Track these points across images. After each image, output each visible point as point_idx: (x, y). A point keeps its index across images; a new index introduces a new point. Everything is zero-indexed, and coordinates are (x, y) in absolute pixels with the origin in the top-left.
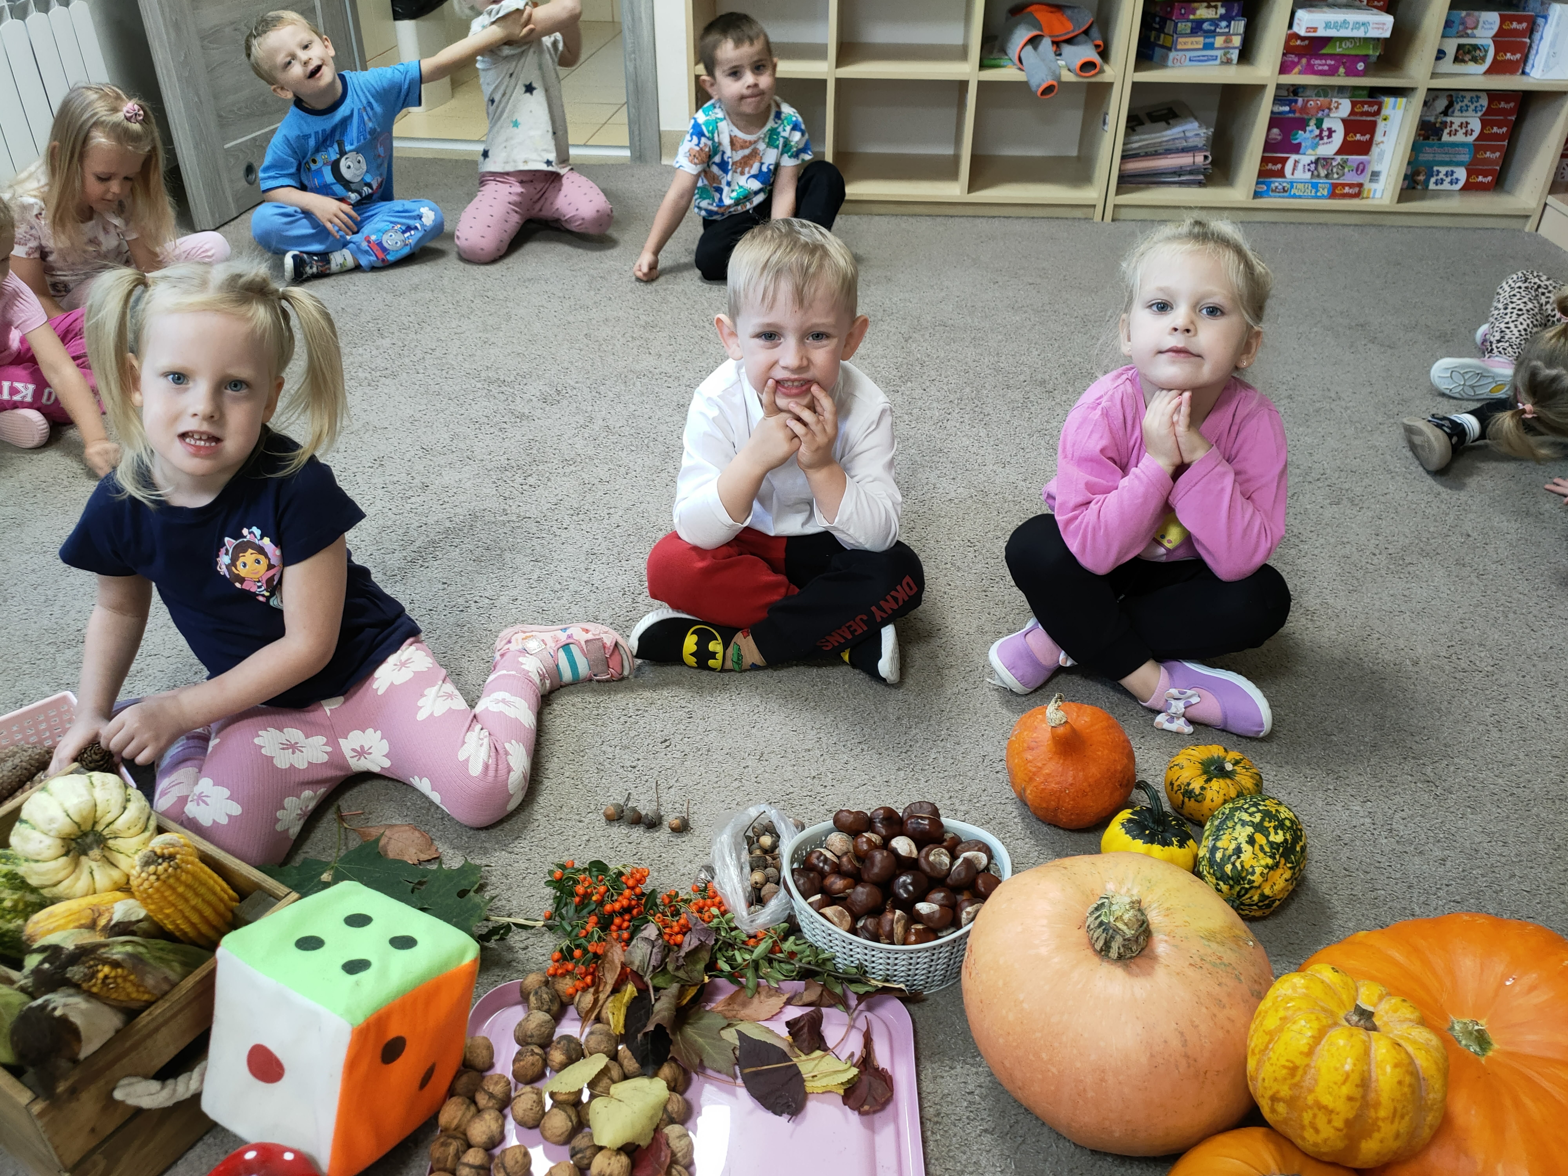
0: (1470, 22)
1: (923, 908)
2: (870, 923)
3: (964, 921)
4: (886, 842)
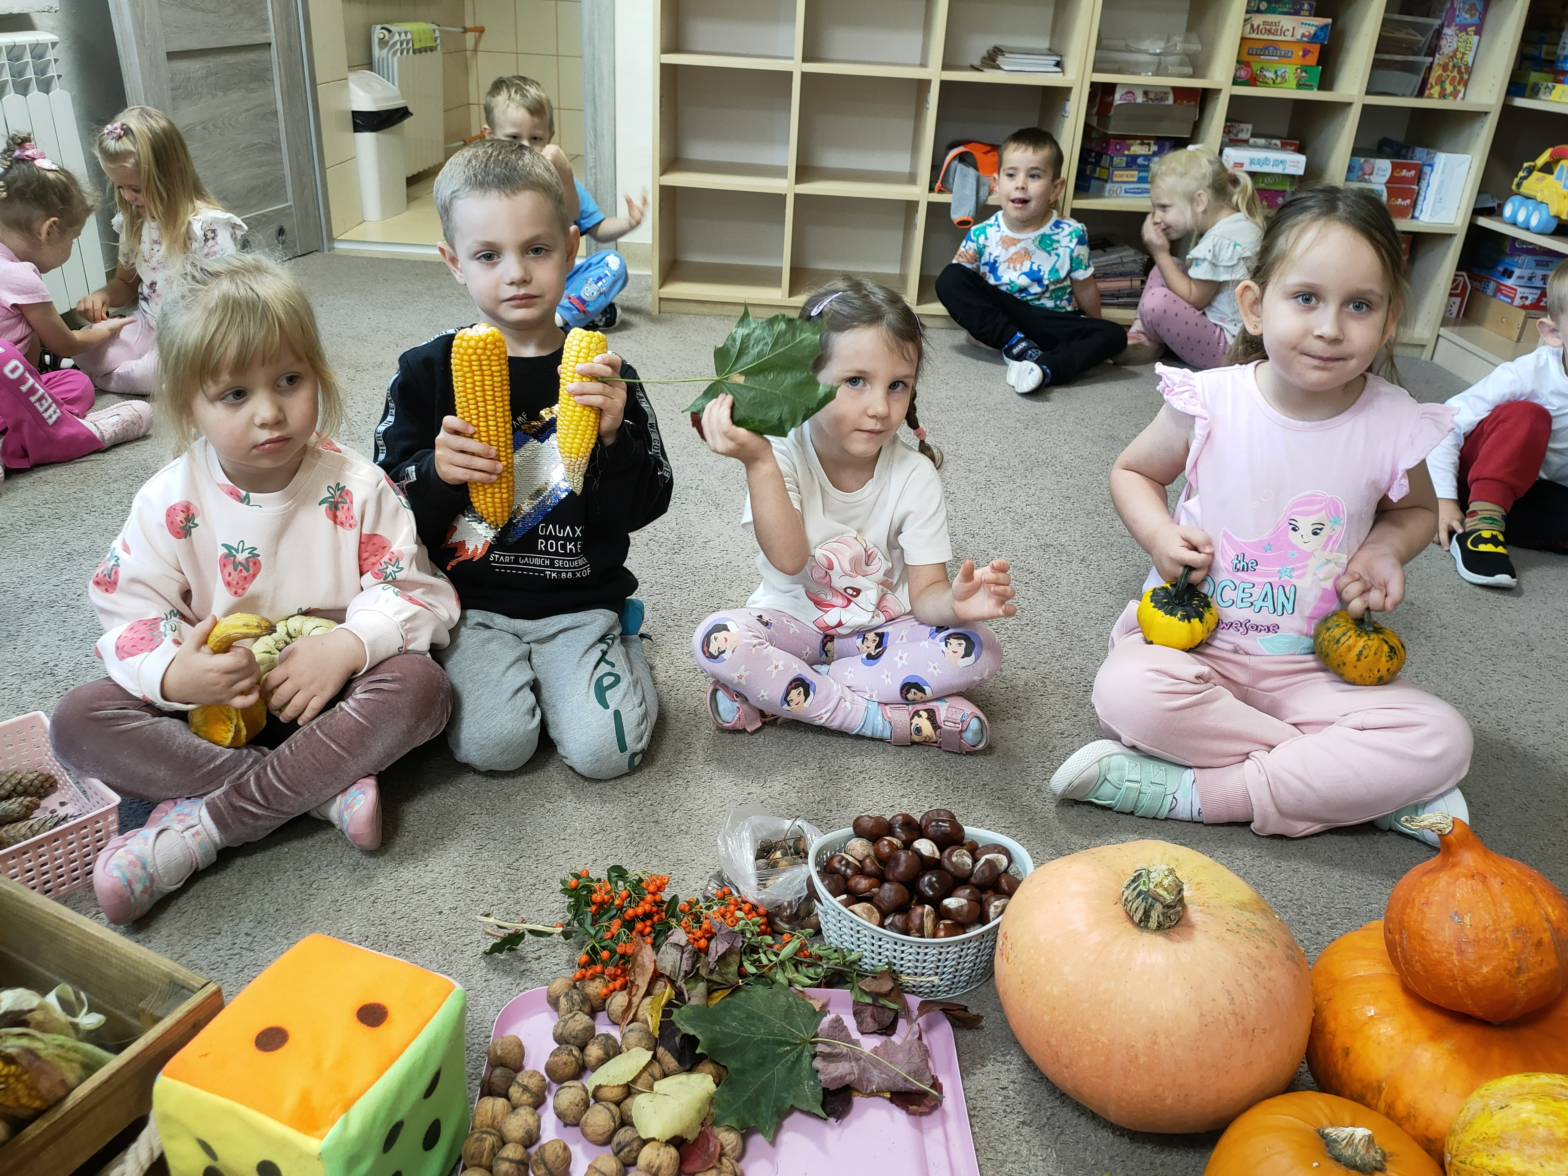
0: (1368, 168)
1: (951, 903)
2: (898, 919)
3: (992, 915)
4: (907, 845)
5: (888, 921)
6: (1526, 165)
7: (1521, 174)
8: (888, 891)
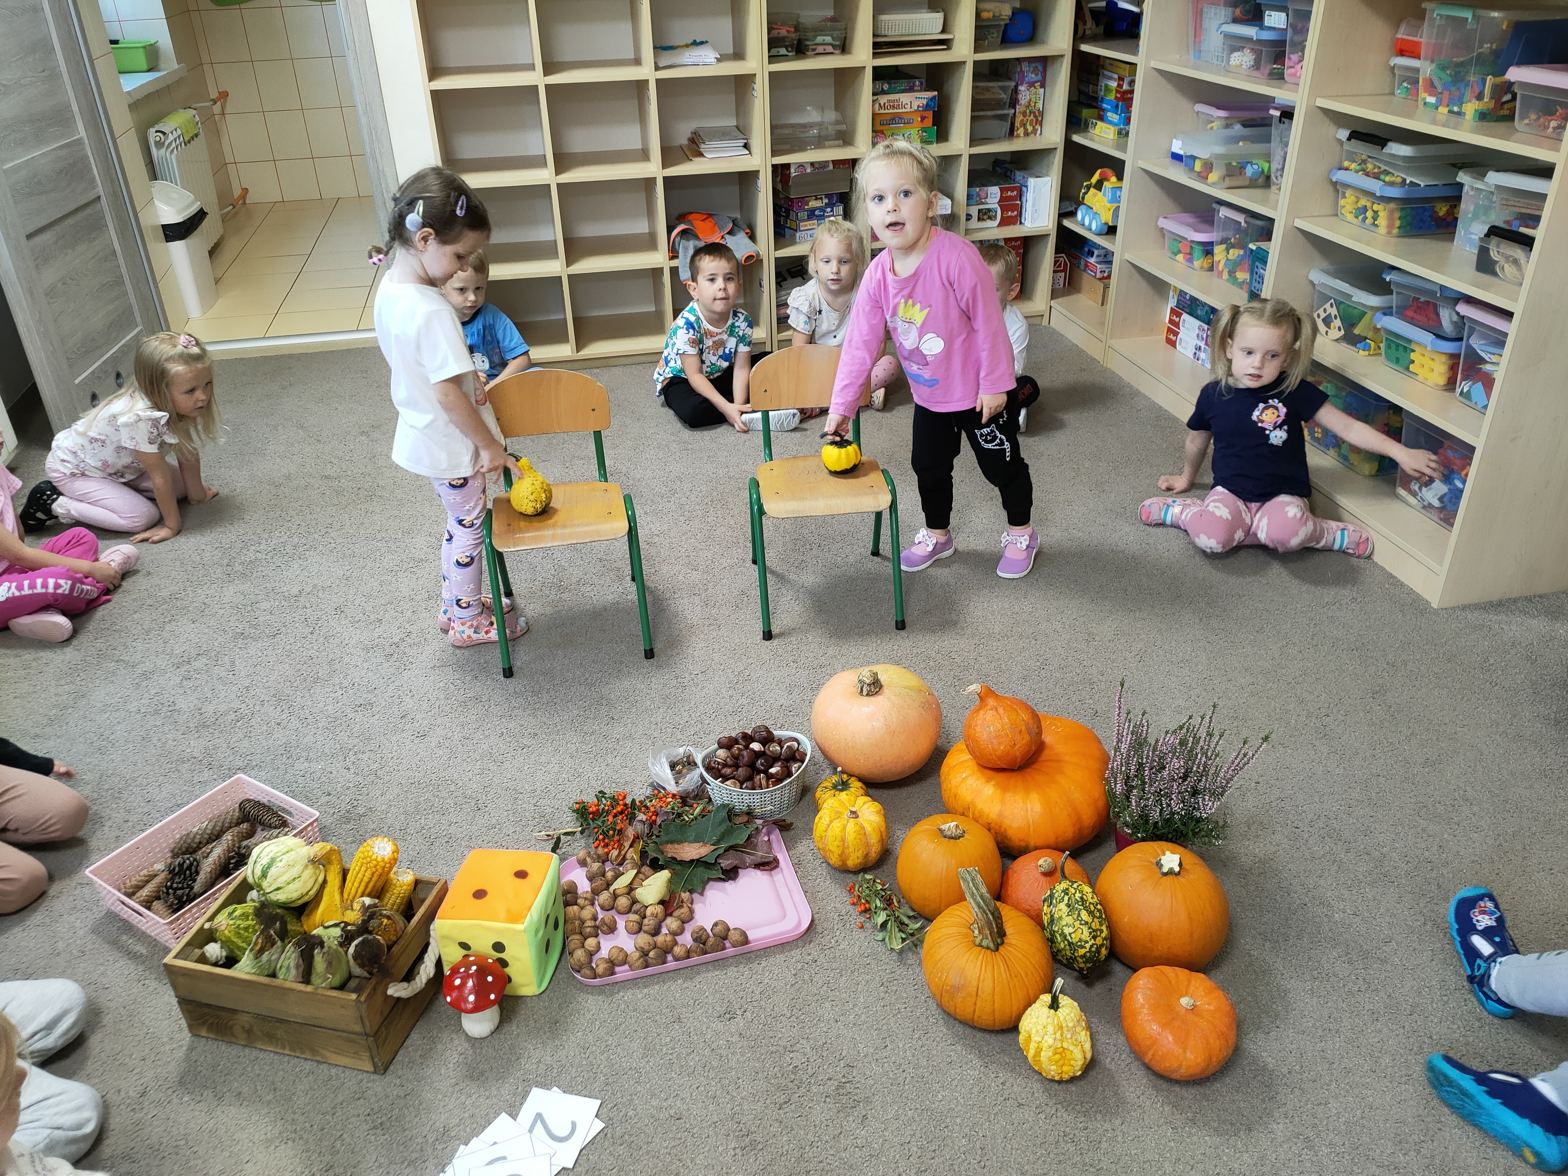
0: (983, 195)
1: (773, 770)
2: (749, 784)
3: (794, 771)
4: (747, 747)
5: (744, 786)
6: (1085, 184)
7: (1083, 191)
8: (741, 772)
